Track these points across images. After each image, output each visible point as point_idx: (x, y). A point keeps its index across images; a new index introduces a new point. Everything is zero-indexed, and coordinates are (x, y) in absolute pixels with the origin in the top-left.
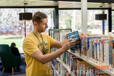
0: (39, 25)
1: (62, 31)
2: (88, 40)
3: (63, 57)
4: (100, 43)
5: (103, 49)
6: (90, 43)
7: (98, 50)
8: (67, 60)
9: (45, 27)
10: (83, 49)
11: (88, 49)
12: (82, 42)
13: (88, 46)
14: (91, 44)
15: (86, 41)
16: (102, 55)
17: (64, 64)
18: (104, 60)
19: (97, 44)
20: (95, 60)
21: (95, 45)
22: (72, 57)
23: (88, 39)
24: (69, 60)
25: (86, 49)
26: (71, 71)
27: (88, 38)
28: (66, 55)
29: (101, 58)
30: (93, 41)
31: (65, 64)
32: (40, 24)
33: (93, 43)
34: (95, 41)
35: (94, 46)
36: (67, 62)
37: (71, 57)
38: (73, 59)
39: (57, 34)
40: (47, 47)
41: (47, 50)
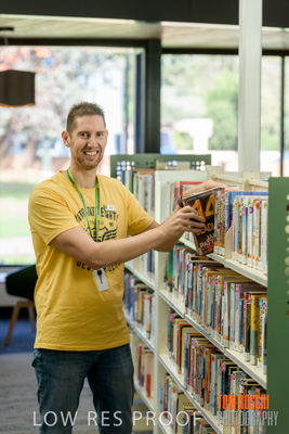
2: (230, 199)
3: (164, 266)
4: (255, 207)
5: (260, 223)
7: (250, 227)
8: (176, 274)
10: (218, 228)
11: (230, 225)
13: (230, 216)
14: (237, 211)
15: (227, 202)
16: (257, 241)
17: (166, 293)
18: (260, 255)
19: (249, 211)
20: (242, 258)
21: (244, 212)
23: (231, 196)
24: (182, 272)
25: (224, 226)
26: (186, 306)
27: (230, 194)
28: (175, 257)
29: (255, 248)
30: (240, 202)
31: (171, 291)
33: (242, 207)
34: (247, 201)
35: (242, 217)
36: (176, 282)
37: (188, 261)
38: (194, 264)
39: (146, 178)
40: (111, 224)
41: (110, 235)
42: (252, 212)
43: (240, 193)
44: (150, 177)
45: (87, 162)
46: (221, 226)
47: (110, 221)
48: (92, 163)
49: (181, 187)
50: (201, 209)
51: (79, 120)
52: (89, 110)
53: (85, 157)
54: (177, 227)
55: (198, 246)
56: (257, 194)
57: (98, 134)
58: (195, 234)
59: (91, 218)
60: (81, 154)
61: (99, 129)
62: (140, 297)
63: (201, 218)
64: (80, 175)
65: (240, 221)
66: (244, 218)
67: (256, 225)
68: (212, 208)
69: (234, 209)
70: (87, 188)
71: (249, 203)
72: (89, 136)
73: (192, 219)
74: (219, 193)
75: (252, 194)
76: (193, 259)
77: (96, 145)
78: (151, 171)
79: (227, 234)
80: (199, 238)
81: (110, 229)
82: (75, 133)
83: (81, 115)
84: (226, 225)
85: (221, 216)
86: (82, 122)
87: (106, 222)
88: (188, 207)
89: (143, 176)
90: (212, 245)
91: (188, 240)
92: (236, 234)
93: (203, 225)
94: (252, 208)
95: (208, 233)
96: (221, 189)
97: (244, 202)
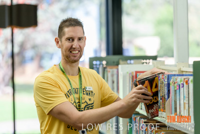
2: (168, 79)
3: (126, 129)
4: (185, 83)
5: (189, 94)
7: (182, 97)
10: (161, 99)
11: (169, 97)
12: (159, 85)
13: (169, 91)
15: (166, 82)
16: (187, 106)
19: (181, 86)
21: (178, 87)
27: (168, 76)
28: (133, 122)
29: (185, 111)
30: (175, 81)
33: (176, 84)
34: (179, 80)
39: (113, 71)
40: (90, 100)
41: (89, 106)
42: (183, 87)
43: (175, 75)
44: (115, 70)
45: (72, 58)
46: (163, 98)
47: (89, 97)
48: (76, 58)
49: (136, 75)
50: (149, 87)
51: (66, 30)
52: (73, 23)
53: (71, 55)
54: (134, 99)
55: (148, 112)
56: (186, 75)
57: (80, 39)
58: (146, 104)
59: (76, 96)
60: (68, 53)
61: (80, 35)
63: (149, 93)
64: (68, 67)
65: (176, 94)
66: (178, 91)
67: (186, 95)
68: (156, 86)
69: (171, 86)
70: (72, 75)
71: (181, 81)
72: (73, 40)
73: (143, 94)
74: (161, 75)
75: (183, 75)
76: (145, 122)
77: (78, 47)
78: (116, 67)
79: (167, 103)
80: (149, 107)
81: (89, 103)
82: (64, 39)
83: (68, 26)
84: (166, 97)
85: (163, 91)
86: (68, 31)
88: (141, 86)
89: (111, 70)
90: (157, 111)
91: (141, 109)
92: (173, 103)
93: (151, 98)
94: (183, 84)
95: (154, 103)
96: (162, 73)
97: (177, 81)
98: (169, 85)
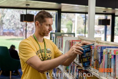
0: (41, 25)
1: (65, 35)
6: (104, 54)
8: (70, 69)
9: (49, 29)
10: (94, 61)
12: (93, 51)
14: (107, 55)
15: (99, 51)
21: (113, 57)
22: (77, 67)
23: (102, 48)
24: (72, 70)
25: (98, 61)
30: (109, 52)
32: (43, 24)
33: (110, 54)
35: (111, 59)
36: (70, 71)
37: (75, 67)
38: (79, 70)
39: (60, 39)
40: (49, 55)
41: (49, 59)
44: (61, 38)
46: (96, 60)
47: (49, 54)
49: (72, 42)
62: (57, 71)
81: (49, 57)
84: (99, 60)
87: (48, 54)
89: (59, 38)
97: (111, 52)
98: (102, 53)
